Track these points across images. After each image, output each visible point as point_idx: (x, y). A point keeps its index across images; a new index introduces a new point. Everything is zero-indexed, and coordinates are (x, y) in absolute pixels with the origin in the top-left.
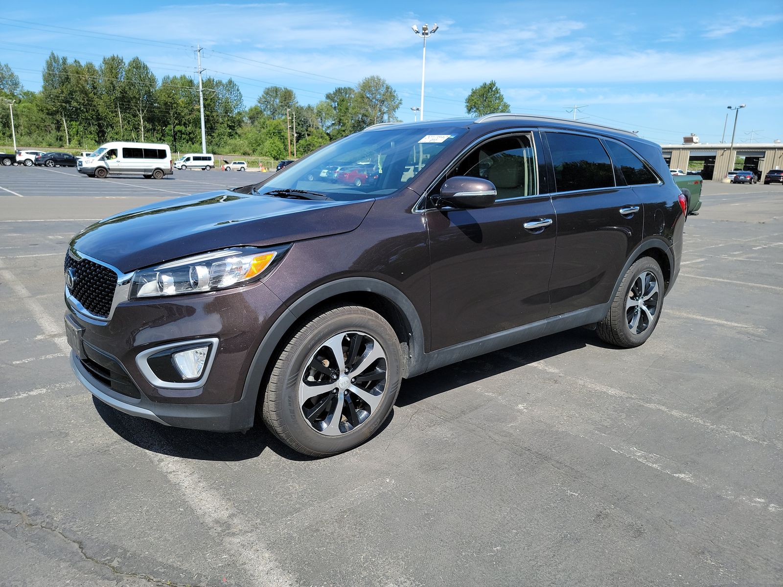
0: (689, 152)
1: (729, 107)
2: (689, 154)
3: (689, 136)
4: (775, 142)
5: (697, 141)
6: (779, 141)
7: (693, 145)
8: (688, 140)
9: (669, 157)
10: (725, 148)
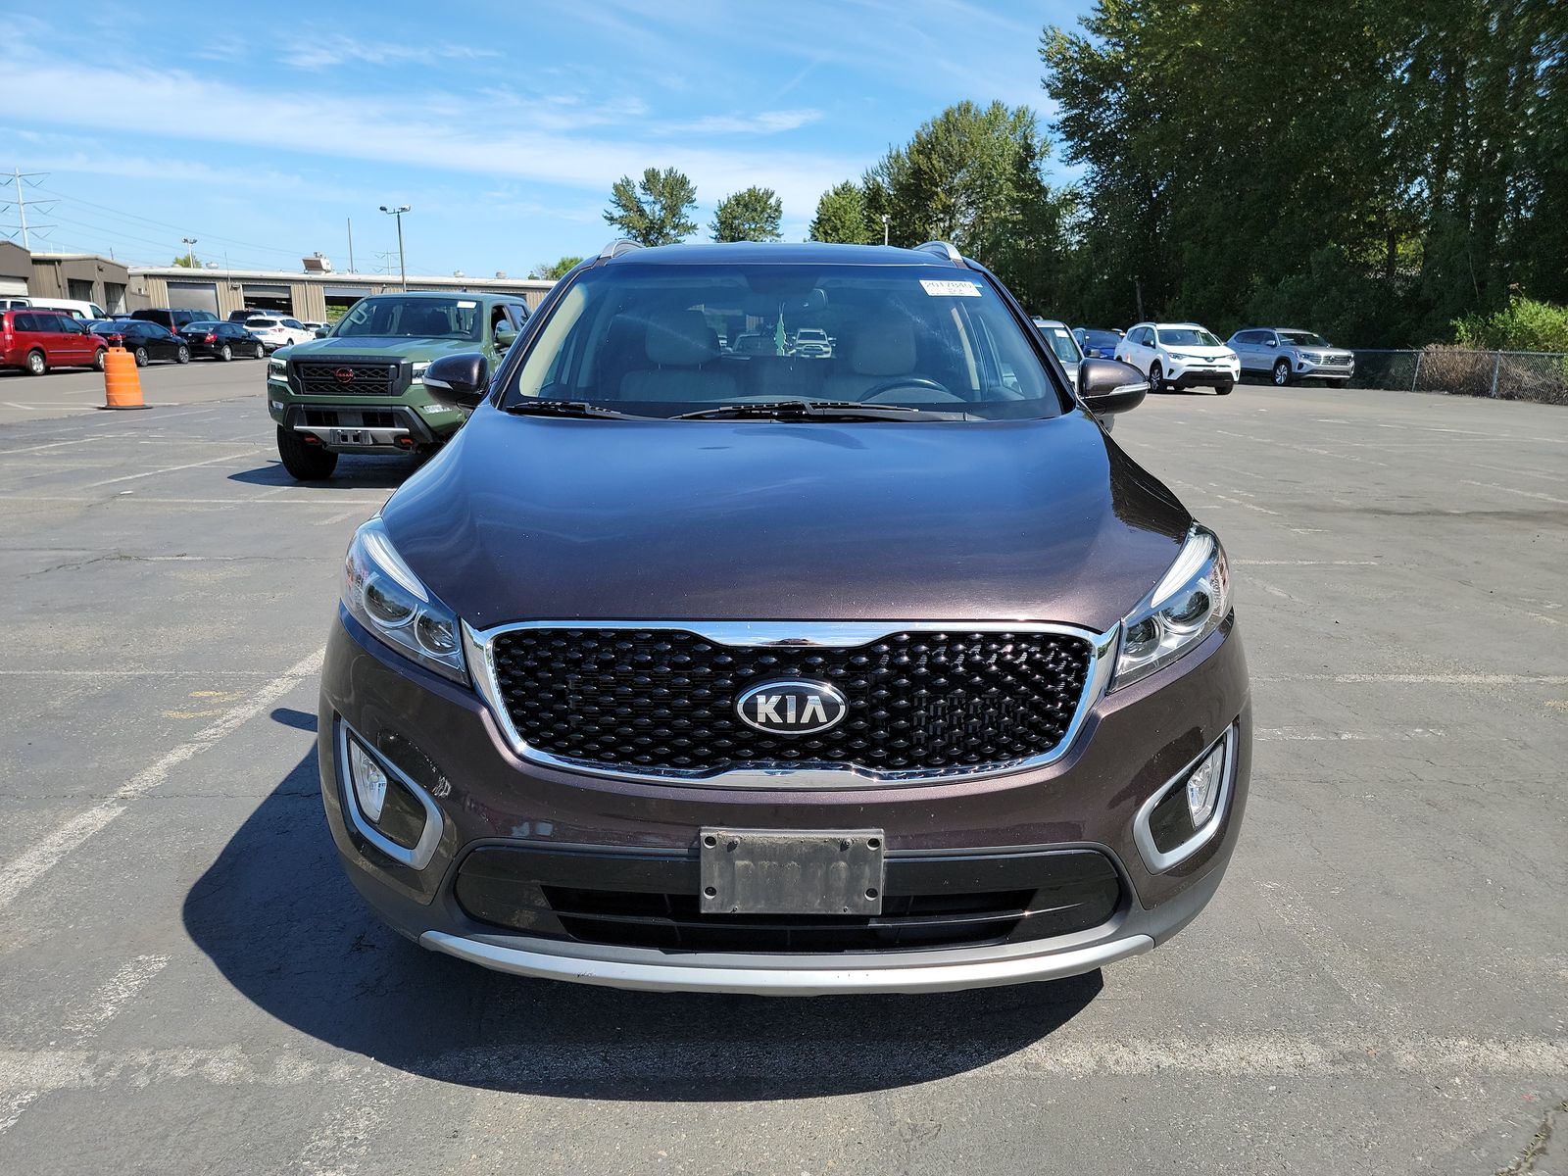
0: (321, 287)
1: (382, 209)
2: (321, 293)
3: (312, 257)
4: (455, 275)
5: (329, 268)
6: (461, 274)
7: (322, 276)
8: (313, 265)
9: (287, 296)
10: (382, 284)
